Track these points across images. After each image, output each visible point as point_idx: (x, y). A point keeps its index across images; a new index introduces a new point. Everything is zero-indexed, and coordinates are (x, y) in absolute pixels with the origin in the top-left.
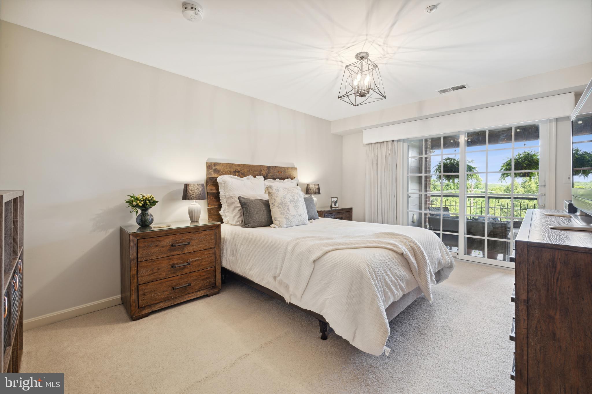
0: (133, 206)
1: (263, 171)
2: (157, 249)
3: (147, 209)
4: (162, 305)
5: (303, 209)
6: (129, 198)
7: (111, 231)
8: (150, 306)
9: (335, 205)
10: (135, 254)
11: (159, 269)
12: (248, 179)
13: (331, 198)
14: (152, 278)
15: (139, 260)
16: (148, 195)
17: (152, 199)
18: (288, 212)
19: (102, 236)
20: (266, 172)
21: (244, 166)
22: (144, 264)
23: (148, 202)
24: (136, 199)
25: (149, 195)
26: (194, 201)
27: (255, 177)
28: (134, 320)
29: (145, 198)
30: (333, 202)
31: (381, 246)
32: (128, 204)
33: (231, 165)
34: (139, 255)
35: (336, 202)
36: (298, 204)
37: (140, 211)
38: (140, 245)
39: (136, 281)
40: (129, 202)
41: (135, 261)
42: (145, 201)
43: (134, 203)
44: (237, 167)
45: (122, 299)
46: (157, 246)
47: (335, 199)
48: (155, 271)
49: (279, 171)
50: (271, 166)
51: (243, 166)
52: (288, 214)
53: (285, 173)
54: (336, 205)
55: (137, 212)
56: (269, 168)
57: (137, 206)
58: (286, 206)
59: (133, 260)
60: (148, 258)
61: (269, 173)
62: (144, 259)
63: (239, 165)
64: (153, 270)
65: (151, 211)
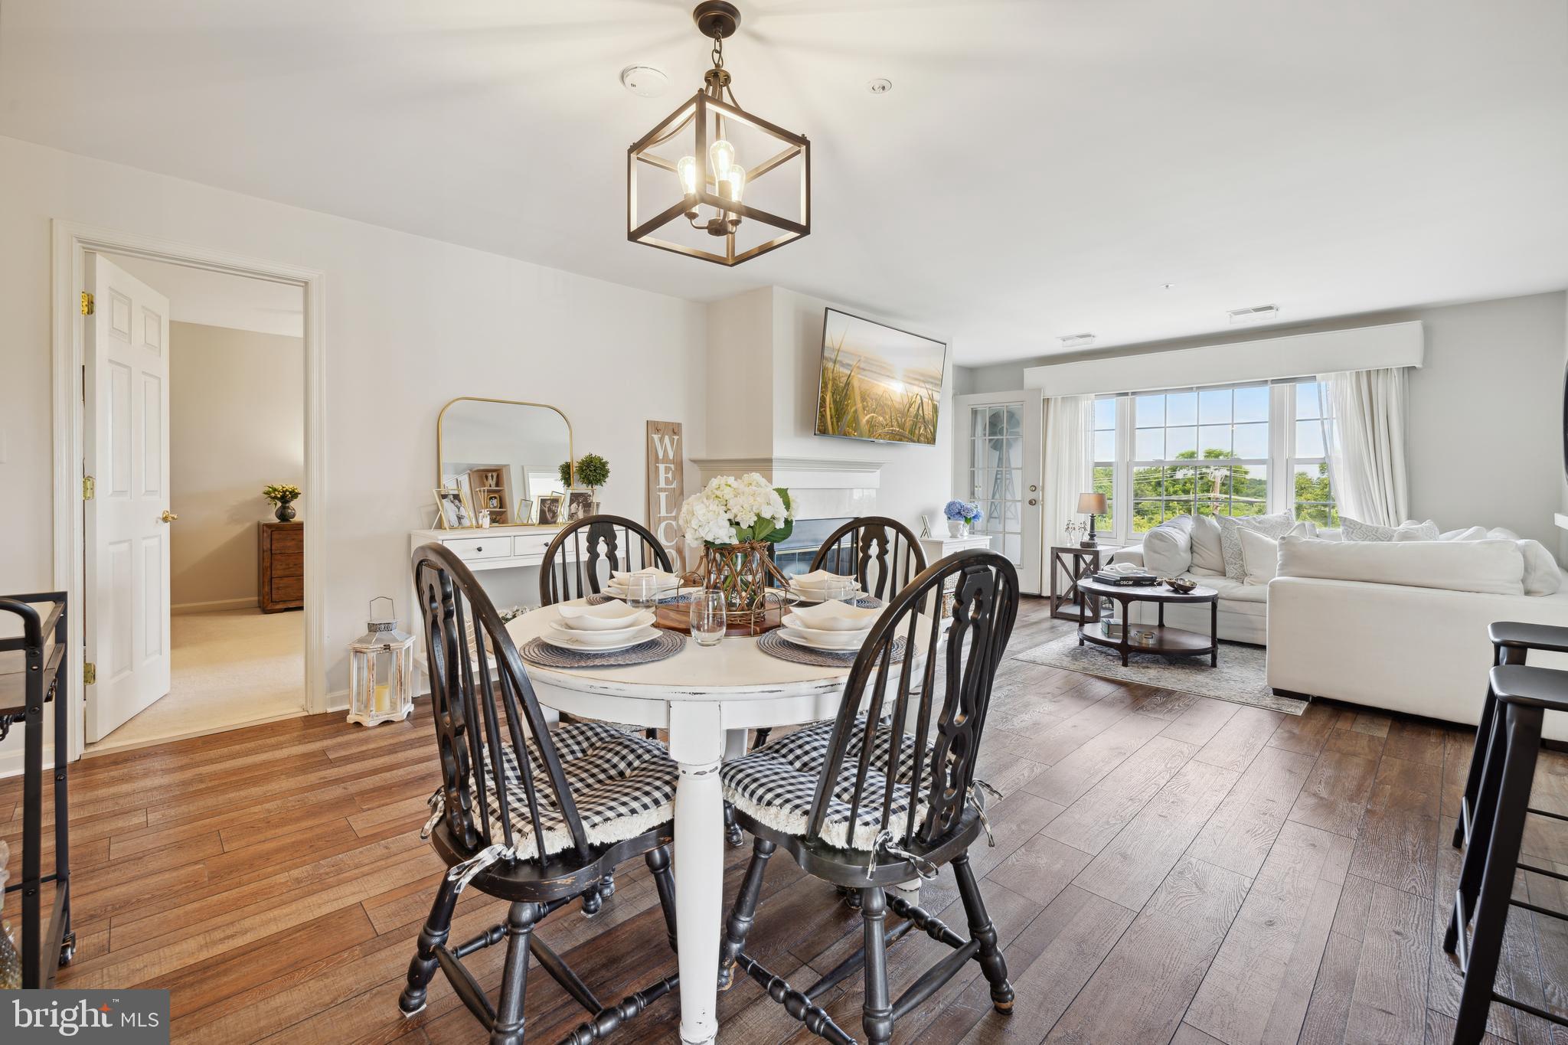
0: (272, 498)
2: (293, 543)
3: (288, 502)
6: (267, 489)
7: (248, 525)
8: (285, 601)
10: (269, 546)
11: (295, 565)
14: (287, 573)
15: (273, 552)
16: (289, 487)
17: (293, 491)
19: (238, 530)
22: (279, 557)
23: (288, 493)
24: (275, 490)
25: (291, 486)
28: (266, 613)
29: (284, 489)
32: (266, 496)
34: (273, 548)
37: (279, 504)
38: (274, 537)
39: (269, 573)
40: (267, 493)
41: (269, 552)
42: (284, 492)
43: (273, 495)
45: (259, 601)
46: (293, 539)
48: (291, 566)
55: (276, 504)
57: (275, 498)
59: (267, 551)
60: (283, 551)
62: (278, 552)
64: (288, 565)
65: (293, 504)
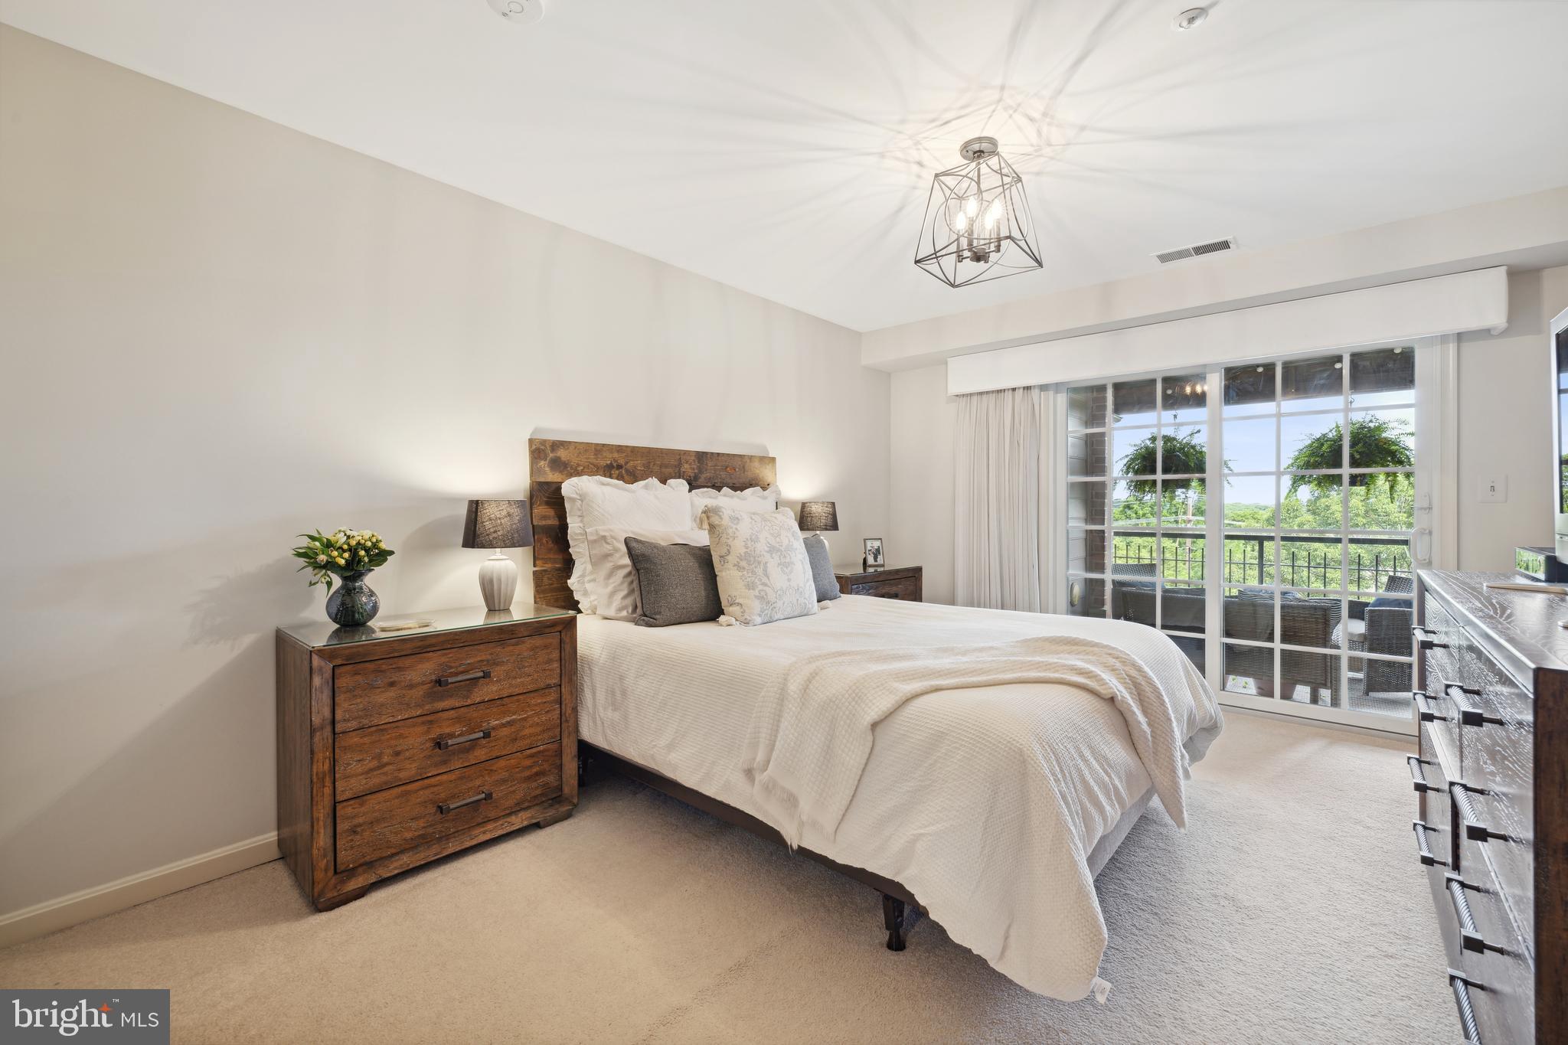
0: (318, 566)
1: (686, 466)
2: (392, 693)
3: (359, 576)
4: (407, 860)
5: (804, 573)
6: (305, 542)
7: (248, 639)
8: (369, 865)
9: (875, 559)
10: (327, 712)
11: (397, 754)
12: (646, 487)
13: (865, 540)
14: (376, 781)
15: (339, 728)
16: (362, 534)
17: (375, 545)
18: (765, 580)
19: (220, 656)
20: (694, 469)
21: (634, 451)
22: (355, 739)
23: (362, 553)
24: (329, 545)
25: (367, 534)
26: (498, 550)
27: (664, 481)
28: (320, 911)
29: (353, 543)
30: (869, 550)
31: (1057, 678)
32: (302, 561)
33: (598, 448)
34: (339, 715)
35: (878, 550)
36: (790, 558)
37: (337, 582)
38: (343, 682)
39: (328, 791)
40: (308, 555)
41: (328, 730)
42: (354, 551)
43: (322, 558)
44: (616, 455)
46: (392, 684)
47: (877, 544)
48: (385, 759)
49: (727, 468)
50: (706, 453)
51: (632, 452)
52: (765, 585)
53: (744, 472)
54: (878, 560)
55: (329, 584)
56: (701, 456)
57: (331, 565)
58: (759, 563)
59: (322, 728)
60: (365, 722)
61: (701, 472)
62: (354, 724)
63: (620, 449)
64: (379, 756)
65: (374, 580)
